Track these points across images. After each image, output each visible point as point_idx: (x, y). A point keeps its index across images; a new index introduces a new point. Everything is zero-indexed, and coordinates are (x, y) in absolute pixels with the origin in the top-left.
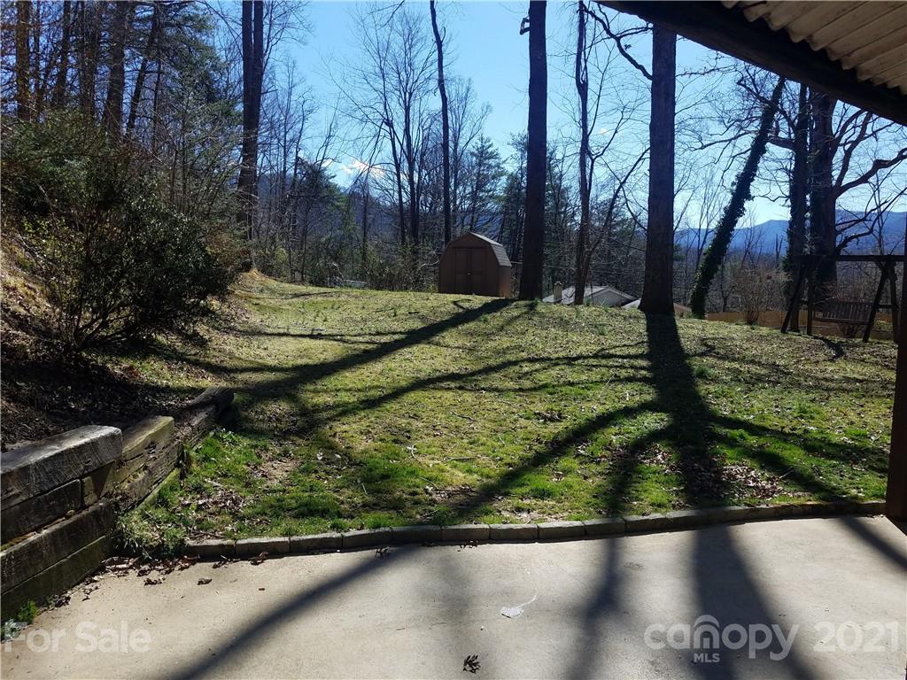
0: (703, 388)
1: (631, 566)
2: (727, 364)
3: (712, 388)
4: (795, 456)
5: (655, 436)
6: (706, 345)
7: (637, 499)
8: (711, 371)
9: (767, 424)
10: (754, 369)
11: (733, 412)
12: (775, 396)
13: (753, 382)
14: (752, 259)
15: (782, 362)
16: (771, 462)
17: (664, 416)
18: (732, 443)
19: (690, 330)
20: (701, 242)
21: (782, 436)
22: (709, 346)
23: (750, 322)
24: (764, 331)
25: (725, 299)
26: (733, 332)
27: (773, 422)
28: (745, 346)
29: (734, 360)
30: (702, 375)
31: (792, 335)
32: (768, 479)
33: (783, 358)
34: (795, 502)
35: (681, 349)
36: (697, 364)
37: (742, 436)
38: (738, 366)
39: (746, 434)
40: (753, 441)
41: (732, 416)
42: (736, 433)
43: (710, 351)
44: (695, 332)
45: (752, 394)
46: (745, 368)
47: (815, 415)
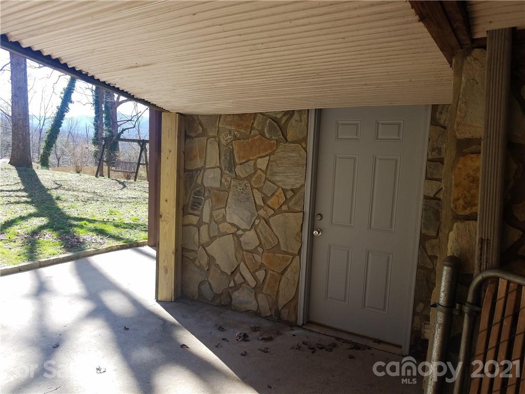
0: (60, 205)
1: (47, 277)
2: (71, 193)
3: (65, 204)
4: (111, 229)
5: (42, 228)
6: (56, 184)
7: (41, 254)
8: (63, 196)
9: (96, 218)
10: (84, 194)
11: (78, 215)
12: (98, 206)
13: (86, 201)
14: (73, 137)
15: (98, 191)
16: (101, 232)
17: (43, 219)
18: (82, 227)
19: (46, 176)
20: (42, 125)
21: (104, 222)
22: (58, 184)
23: (78, 172)
24: (87, 176)
25: (59, 160)
26: (69, 177)
27: (98, 217)
28: (78, 184)
29: (74, 191)
30: (58, 198)
31: (101, 178)
32: (101, 239)
33: (98, 189)
34: (114, 245)
35: (42, 187)
36: (54, 194)
37: (85, 224)
38: (76, 194)
39: (87, 223)
40: (91, 225)
41: (79, 216)
42: (83, 223)
43: (59, 187)
44: (48, 177)
45: (86, 206)
46: (80, 194)
47: (116, 213)
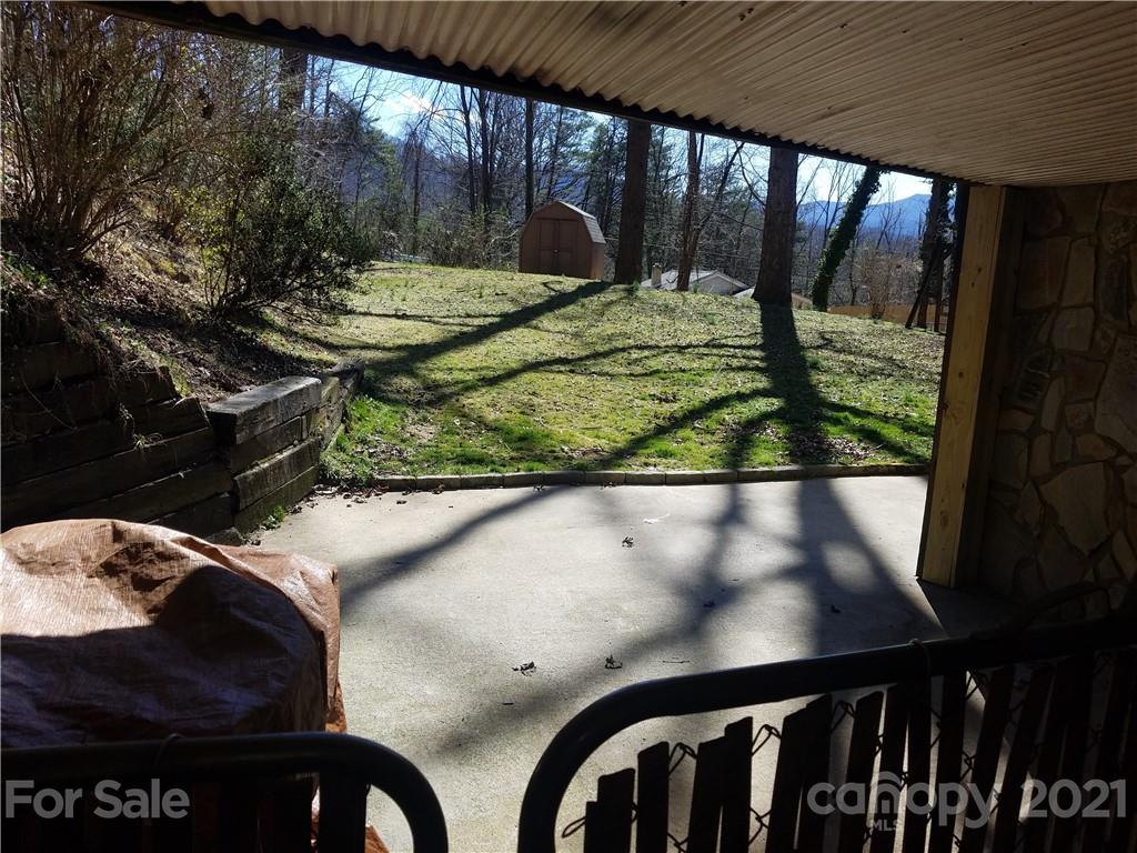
0: (815, 377)
2: (842, 357)
3: (823, 378)
4: (893, 433)
5: (766, 416)
6: (823, 338)
7: (747, 459)
8: (825, 363)
9: (872, 410)
10: (868, 361)
11: (841, 399)
12: (886, 387)
13: (865, 376)
14: (889, 243)
15: (900, 357)
16: (871, 437)
17: (774, 400)
18: (837, 422)
19: (808, 321)
20: (830, 221)
21: (885, 418)
22: (827, 339)
23: (873, 317)
24: (888, 325)
25: (855, 291)
26: (854, 326)
27: (880, 408)
28: (864, 341)
29: (851, 353)
30: (815, 366)
31: (918, 331)
32: (864, 448)
33: (901, 353)
34: (882, 463)
35: (797, 341)
36: (811, 355)
37: (846, 418)
38: (853, 359)
39: (850, 417)
40: (856, 421)
41: (841, 403)
42: (842, 415)
43: (827, 344)
44: (813, 324)
45: (863, 384)
46: (860, 360)
47: (919, 404)
